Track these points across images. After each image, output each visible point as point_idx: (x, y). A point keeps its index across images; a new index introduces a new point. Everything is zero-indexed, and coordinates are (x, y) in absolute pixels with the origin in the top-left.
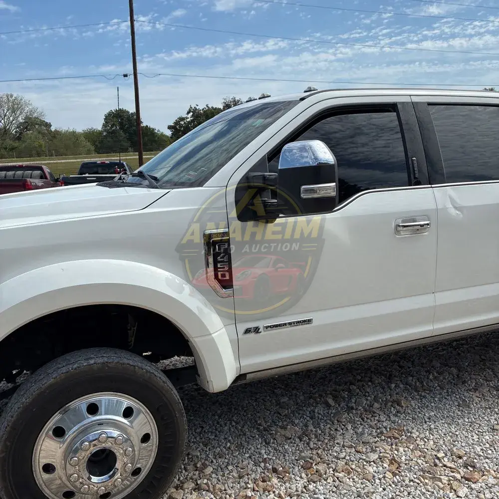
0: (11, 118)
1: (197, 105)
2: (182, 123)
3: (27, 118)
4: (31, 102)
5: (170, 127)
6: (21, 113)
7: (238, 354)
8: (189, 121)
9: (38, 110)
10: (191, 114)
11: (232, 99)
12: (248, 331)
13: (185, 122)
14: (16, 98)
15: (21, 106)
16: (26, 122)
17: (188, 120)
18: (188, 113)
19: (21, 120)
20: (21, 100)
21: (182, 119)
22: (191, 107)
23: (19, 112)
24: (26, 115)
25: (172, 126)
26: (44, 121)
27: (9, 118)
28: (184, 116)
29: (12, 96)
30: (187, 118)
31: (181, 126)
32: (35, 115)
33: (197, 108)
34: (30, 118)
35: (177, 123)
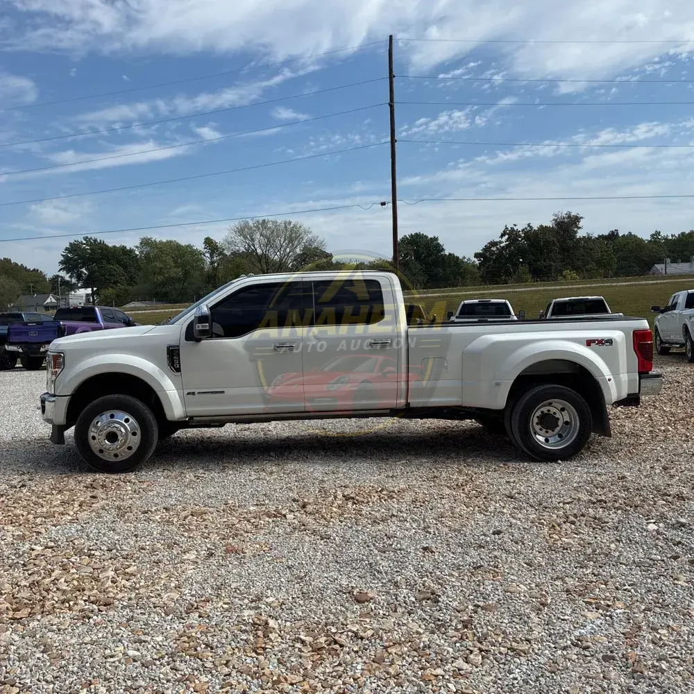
0: (288, 250)
1: (515, 225)
2: (494, 249)
3: (305, 247)
4: (310, 230)
5: (477, 255)
6: (299, 243)
7: (184, 404)
8: (503, 247)
9: (318, 239)
10: (507, 236)
11: (566, 214)
12: (189, 394)
13: (497, 248)
14: (295, 226)
15: (300, 235)
16: (304, 254)
17: (502, 245)
18: (502, 236)
19: (298, 251)
20: (300, 227)
21: (493, 244)
22: (507, 228)
23: (296, 242)
24: (305, 246)
25: (480, 254)
26: (325, 252)
27: (285, 249)
28: (497, 239)
29: (290, 223)
30: (501, 242)
31: (492, 253)
32: (315, 245)
33: (515, 229)
34: (310, 249)
35: (487, 249)
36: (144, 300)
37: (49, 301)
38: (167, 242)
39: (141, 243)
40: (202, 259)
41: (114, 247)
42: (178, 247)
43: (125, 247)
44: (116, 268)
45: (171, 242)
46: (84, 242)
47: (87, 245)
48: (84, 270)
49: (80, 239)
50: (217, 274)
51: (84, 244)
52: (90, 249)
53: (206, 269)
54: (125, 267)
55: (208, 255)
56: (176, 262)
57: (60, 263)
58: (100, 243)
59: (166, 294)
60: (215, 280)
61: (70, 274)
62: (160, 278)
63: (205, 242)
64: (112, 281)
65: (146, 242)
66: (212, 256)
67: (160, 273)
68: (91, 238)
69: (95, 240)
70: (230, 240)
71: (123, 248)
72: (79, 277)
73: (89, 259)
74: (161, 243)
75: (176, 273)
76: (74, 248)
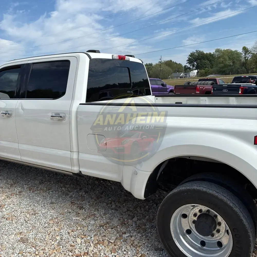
36: (215, 74)
37: (182, 75)
38: (227, 50)
39: (215, 51)
40: (241, 56)
41: (207, 53)
42: (231, 52)
43: (211, 53)
44: (206, 62)
45: (228, 50)
46: (196, 52)
47: (197, 53)
48: (195, 63)
49: (195, 51)
50: (247, 62)
51: (196, 53)
52: (198, 55)
53: (242, 61)
54: (210, 61)
55: (243, 54)
56: (229, 58)
57: (187, 60)
58: (202, 52)
59: (224, 71)
60: (246, 65)
61: (190, 65)
62: (222, 65)
63: (243, 49)
64: (205, 67)
65: (217, 51)
66: (245, 54)
67: (222, 63)
68: (198, 50)
69: (200, 51)
70: (255, 47)
71: (210, 54)
72: (193, 66)
73: (197, 59)
74: (224, 50)
75: (229, 63)
76: (192, 55)
